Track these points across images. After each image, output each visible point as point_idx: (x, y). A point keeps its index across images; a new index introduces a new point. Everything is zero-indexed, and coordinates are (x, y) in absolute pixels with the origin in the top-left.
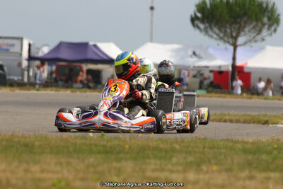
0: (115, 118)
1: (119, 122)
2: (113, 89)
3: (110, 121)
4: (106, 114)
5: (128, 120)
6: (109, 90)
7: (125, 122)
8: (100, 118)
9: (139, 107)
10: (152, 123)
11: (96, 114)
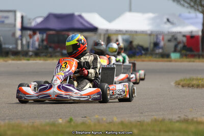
0: (67, 90)
1: (70, 93)
2: (63, 66)
3: (63, 93)
4: (59, 87)
5: (77, 91)
6: (61, 67)
7: (75, 93)
8: (55, 90)
9: (87, 81)
10: (98, 93)
11: (51, 87)
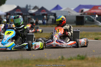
1: (62, 44)
2: (57, 31)
3: (59, 44)
4: (57, 41)
10: (75, 44)
